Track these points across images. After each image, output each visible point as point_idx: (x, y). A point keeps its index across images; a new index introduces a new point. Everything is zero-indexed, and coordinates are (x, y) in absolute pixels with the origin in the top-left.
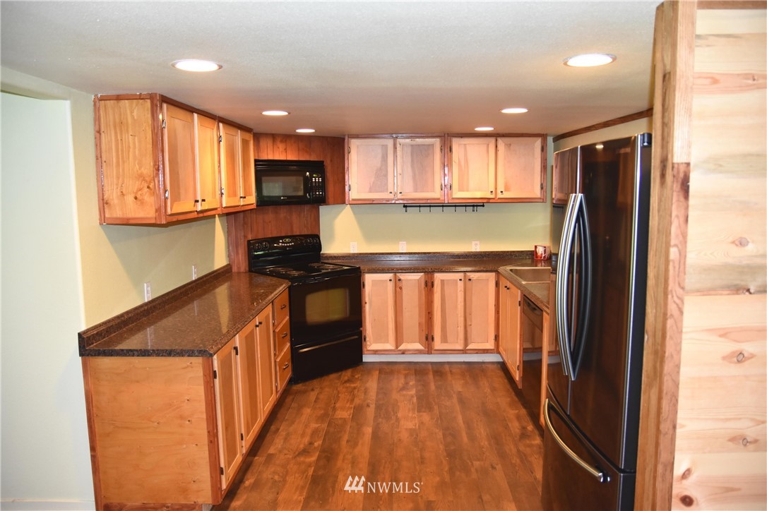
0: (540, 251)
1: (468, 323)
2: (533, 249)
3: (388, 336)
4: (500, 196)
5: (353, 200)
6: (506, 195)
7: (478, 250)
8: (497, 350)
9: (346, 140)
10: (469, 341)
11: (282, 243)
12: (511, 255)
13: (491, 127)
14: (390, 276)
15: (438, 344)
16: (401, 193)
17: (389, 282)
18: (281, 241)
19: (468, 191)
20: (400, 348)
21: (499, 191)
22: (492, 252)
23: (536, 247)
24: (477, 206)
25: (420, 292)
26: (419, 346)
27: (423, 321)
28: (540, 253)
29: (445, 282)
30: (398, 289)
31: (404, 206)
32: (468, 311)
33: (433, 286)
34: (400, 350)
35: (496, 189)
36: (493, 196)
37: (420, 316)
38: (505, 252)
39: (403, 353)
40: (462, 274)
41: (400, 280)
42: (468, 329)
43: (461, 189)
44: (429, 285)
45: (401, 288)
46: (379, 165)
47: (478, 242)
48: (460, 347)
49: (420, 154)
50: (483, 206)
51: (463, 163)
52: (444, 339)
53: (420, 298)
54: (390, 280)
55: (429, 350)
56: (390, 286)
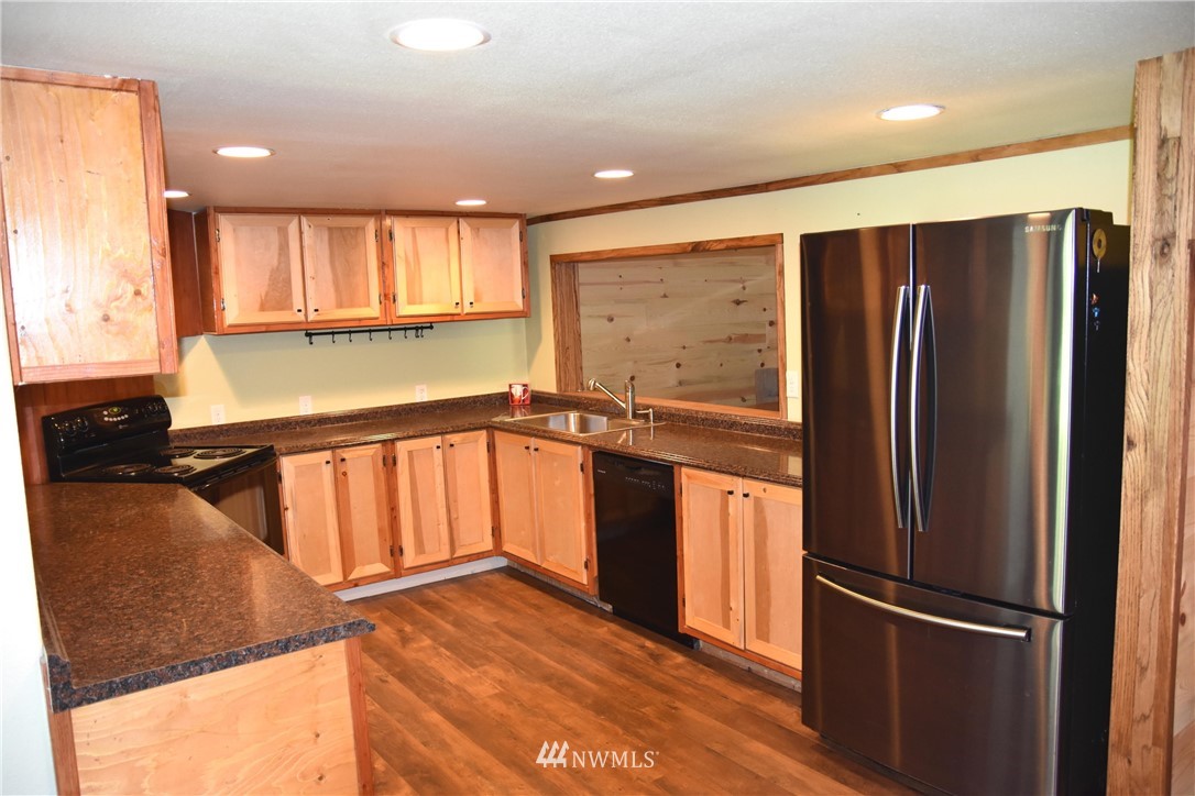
0: (517, 391)
1: (454, 516)
2: (507, 390)
3: (329, 559)
4: (468, 309)
5: (230, 326)
6: (477, 308)
7: (425, 400)
8: (498, 550)
9: (211, 217)
10: (457, 544)
11: (109, 416)
12: (475, 402)
13: (483, 199)
14: (327, 455)
15: (410, 559)
16: (316, 310)
17: (324, 467)
18: (105, 413)
19: (421, 303)
20: (351, 578)
21: (466, 303)
22: (446, 400)
23: (510, 386)
24: (422, 328)
25: (376, 477)
26: (380, 568)
27: (386, 523)
28: (519, 394)
29: (414, 453)
30: (340, 475)
31: (307, 335)
32: (451, 495)
33: (395, 463)
34: (350, 581)
35: (462, 299)
36: (458, 311)
37: (379, 517)
38: (465, 398)
39: (356, 585)
40: (439, 438)
41: (343, 460)
42: (454, 525)
43: (411, 301)
44: (390, 462)
45: (345, 474)
46: (275, 263)
47: (424, 387)
48: (445, 555)
49: (342, 244)
50: (431, 327)
51: (411, 260)
52: (420, 548)
53: (377, 487)
54: (328, 462)
55: (397, 572)
56: (327, 471)
